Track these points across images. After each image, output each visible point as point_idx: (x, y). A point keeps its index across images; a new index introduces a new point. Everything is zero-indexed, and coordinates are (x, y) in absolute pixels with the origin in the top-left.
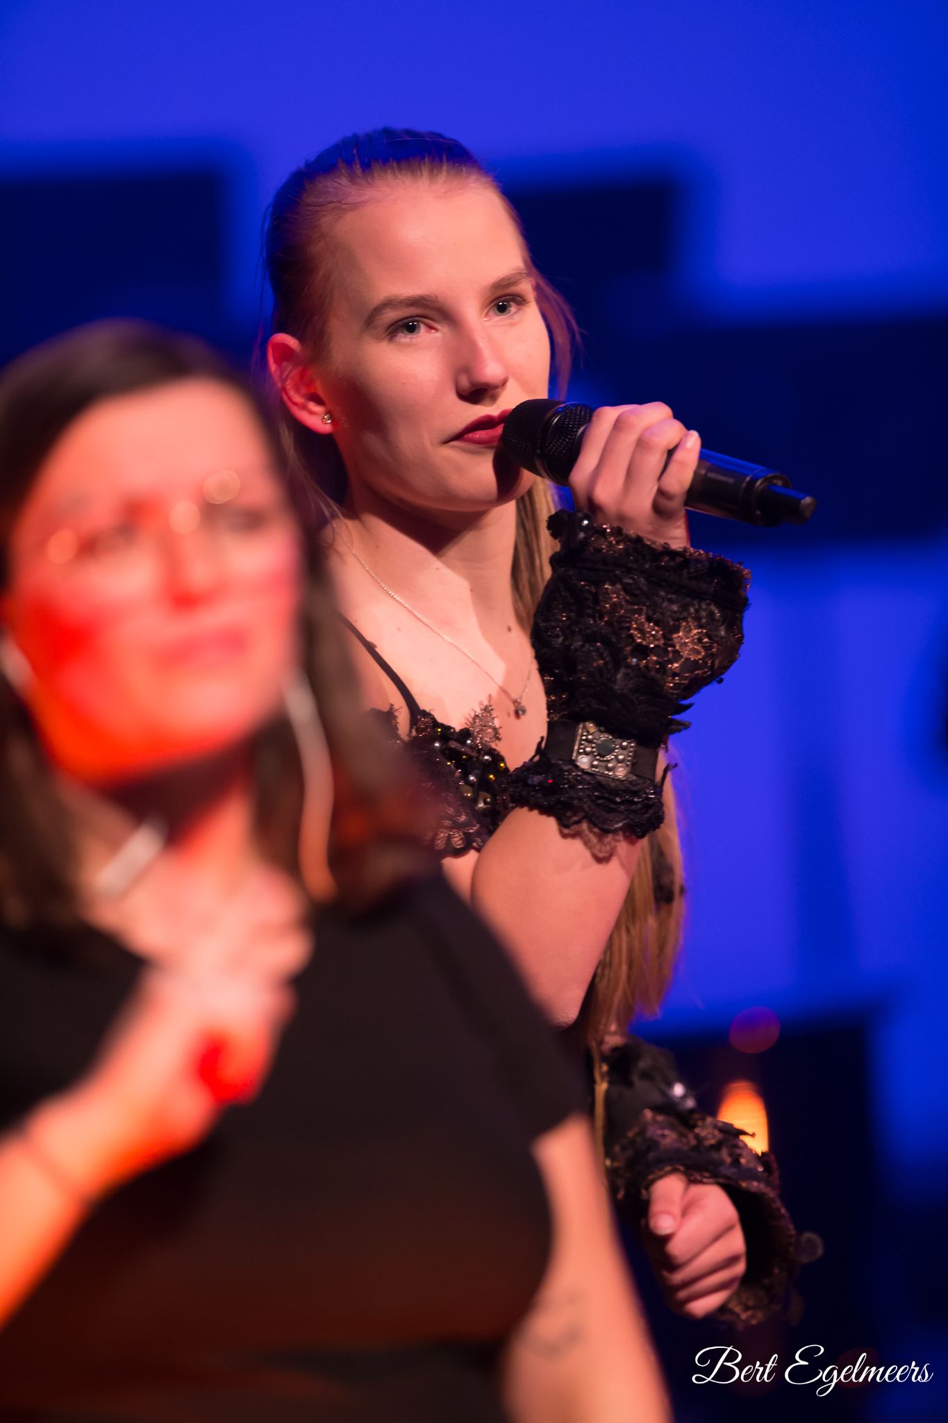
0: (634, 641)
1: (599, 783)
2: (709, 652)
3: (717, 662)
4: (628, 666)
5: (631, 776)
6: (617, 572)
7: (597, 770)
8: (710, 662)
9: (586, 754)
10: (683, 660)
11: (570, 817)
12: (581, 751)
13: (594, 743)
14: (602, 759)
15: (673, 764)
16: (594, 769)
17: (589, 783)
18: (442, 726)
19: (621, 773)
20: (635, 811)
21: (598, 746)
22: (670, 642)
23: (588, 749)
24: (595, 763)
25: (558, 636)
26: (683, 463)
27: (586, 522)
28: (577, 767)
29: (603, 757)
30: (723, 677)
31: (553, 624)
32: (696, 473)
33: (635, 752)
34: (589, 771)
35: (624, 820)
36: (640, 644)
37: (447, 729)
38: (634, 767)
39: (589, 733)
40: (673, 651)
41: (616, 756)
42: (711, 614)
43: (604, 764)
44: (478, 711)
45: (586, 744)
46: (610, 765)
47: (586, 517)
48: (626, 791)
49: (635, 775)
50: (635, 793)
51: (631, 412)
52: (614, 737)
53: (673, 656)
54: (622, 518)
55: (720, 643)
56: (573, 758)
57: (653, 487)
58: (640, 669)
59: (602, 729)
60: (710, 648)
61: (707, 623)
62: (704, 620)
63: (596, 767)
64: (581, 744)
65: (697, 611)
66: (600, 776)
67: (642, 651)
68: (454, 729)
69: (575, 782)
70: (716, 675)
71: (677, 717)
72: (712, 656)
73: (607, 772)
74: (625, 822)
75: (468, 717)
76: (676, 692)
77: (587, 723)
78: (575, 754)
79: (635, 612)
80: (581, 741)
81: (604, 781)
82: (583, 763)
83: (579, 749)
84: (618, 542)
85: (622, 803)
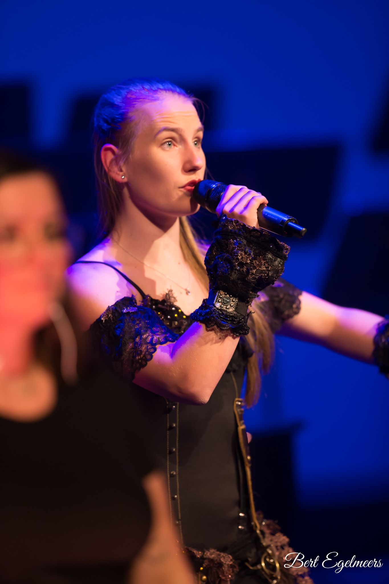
0: (239, 260)
1: (223, 313)
2: (267, 269)
3: (270, 273)
4: (236, 270)
5: (235, 312)
6: (235, 236)
10: (257, 269)
11: (210, 324)
13: (222, 299)
14: (225, 305)
16: (221, 308)
17: (219, 312)
18: (155, 300)
19: (231, 310)
20: (234, 324)
21: (224, 300)
22: (252, 262)
23: (220, 301)
27: (224, 218)
28: (215, 306)
33: (237, 303)
34: (219, 308)
36: (241, 262)
38: (236, 309)
39: (221, 295)
41: (230, 304)
44: (167, 292)
45: (219, 298)
46: (228, 307)
48: (232, 316)
50: (236, 318)
52: (230, 297)
53: (253, 267)
55: (272, 267)
56: (214, 303)
58: (240, 271)
59: (226, 293)
63: (223, 307)
64: (217, 298)
66: (223, 310)
67: (241, 264)
69: (213, 311)
72: (269, 271)
73: (226, 310)
74: (230, 327)
76: (253, 280)
77: (220, 291)
79: (240, 250)
80: (218, 297)
81: (225, 313)
82: (218, 305)
83: (217, 300)
84: (237, 226)
85: (230, 320)
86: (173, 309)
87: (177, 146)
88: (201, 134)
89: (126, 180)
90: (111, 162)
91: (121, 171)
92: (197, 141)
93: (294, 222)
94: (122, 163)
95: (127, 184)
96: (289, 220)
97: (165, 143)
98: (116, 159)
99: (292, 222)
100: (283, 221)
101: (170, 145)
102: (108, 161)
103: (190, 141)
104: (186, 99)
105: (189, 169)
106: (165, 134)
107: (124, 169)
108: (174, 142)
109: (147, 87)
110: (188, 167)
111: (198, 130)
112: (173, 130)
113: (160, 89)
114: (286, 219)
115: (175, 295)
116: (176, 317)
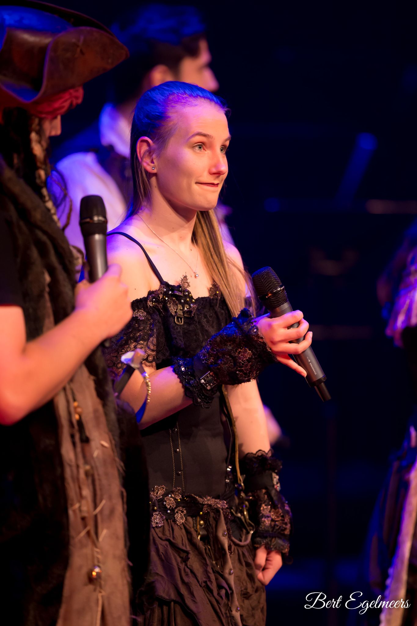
44: (183, 278)
75: (180, 281)
86: (186, 293)
87: (206, 151)
88: (227, 143)
89: (155, 171)
90: (144, 153)
91: (152, 162)
92: (223, 147)
94: (154, 156)
97: (196, 146)
98: (150, 152)
101: (200, 148)
102: (142, 151)
103: (218, 148)
104: (221, 109)
105: (214, 173)
106: (198, 139)
107: (155, 162)
108: (204, 147)
110: (214, 170)
111: (226, 140)
112: (205, 135)
113: (200, 96)
115: (188, 281)
116: (187, 301)
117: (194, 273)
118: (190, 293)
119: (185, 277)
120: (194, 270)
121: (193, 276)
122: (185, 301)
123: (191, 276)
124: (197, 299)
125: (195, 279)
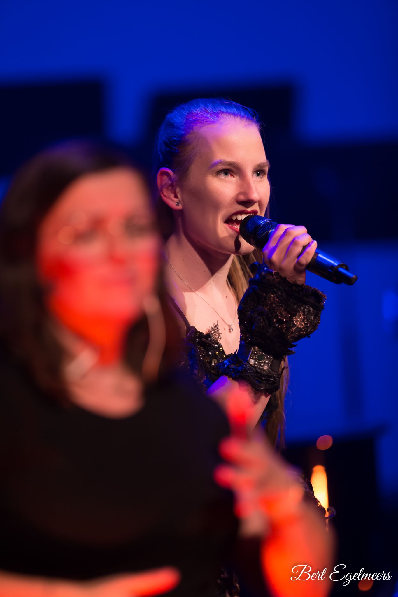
0: (278, 317)
1: (257, 371)
2: (307, 325)
3: (309, 330)
4: (275, 327)
5: (270, 369)
6: (275, 290)
7: (257, 366)
8: (306, 329)
9: (253, 359)
10: (296, 327)
12: (251, 357)
14: (259, 362)
15: (286, 367)
16: (255, 365)
17: (253, 371)
18: (199, 332)
19: (266, 368)
20: (269, 384)
21: (258, 356)
22: (292, 320)
23: (254, 357)
24: (257, 363)
25: (248, 311)
26: (308, 253)
27: (266, 269)
28: (249, 364)
29: (260, 361)
30: (310, 335)
31: (247, 306)
32: (313, 258)
33: (272, 360)
34: (253, 366)
35: (265, 386)
36: (280, 319)
37: (201, 333)
38: (271, 367)
39: (255, 351)
40: (293, 324)
41: (265, 362)
42: (309, 311)
43: (260, 364)
44: (213, 327)
45: (254, 355)
46: (262, 364)
47: (267, 267)
48: (267, 375)
49: (271, 369)
50: (271, 377)
51: (292, 228)
52: (265, 353)
53: (292, 325)
54: (281, 269)
55: (311, 322)
56: (248, 360)
57: (295, 259)
58: (279, 329)
59: (261, 350)
60: (307, 324)
61: (307, 314)
62: (306, 313)
63: (256, 364)
64: (251, 355)
65: (304, 309)
66: (258, 368)
67: (280, 322)
68: (204, 334)
69: (247, 369)
70: (307, 335)
71: (290, 349)
72: (307, 327)
73: (260, 367)
74: (265, 387)
75: (209, 329)
76: (292, 339)
77: (255, 347)
78: (249, 358)
79: (280, 306)
80: (252, 353)
81: (259, 370)
82: (252, 362)
83: (251, 356)
84: (277, 278)
85: (265, 380)
86: (216, 345)
87: (234, 177)
93: (344, 267)
94: (177, 189)
95: (181, 211)
96: (339, 265)
98: (172, 185)
99: (343, 268)
100: (333, 266)
101: (226, 174)
105: (243, 201)
107: (179, 195)
109: (210, 109)
110: (242, 198)
114: (336, 264)
115: (220, 332)
116: (216, 355)
117: (229, 326)
118: (222, 346)
119: (216, 326)
120: (229, 323)
121: (227, 328)
122: (214, 354)
123: (225, 329)
124: (229, 355)
125: (230, 333)
